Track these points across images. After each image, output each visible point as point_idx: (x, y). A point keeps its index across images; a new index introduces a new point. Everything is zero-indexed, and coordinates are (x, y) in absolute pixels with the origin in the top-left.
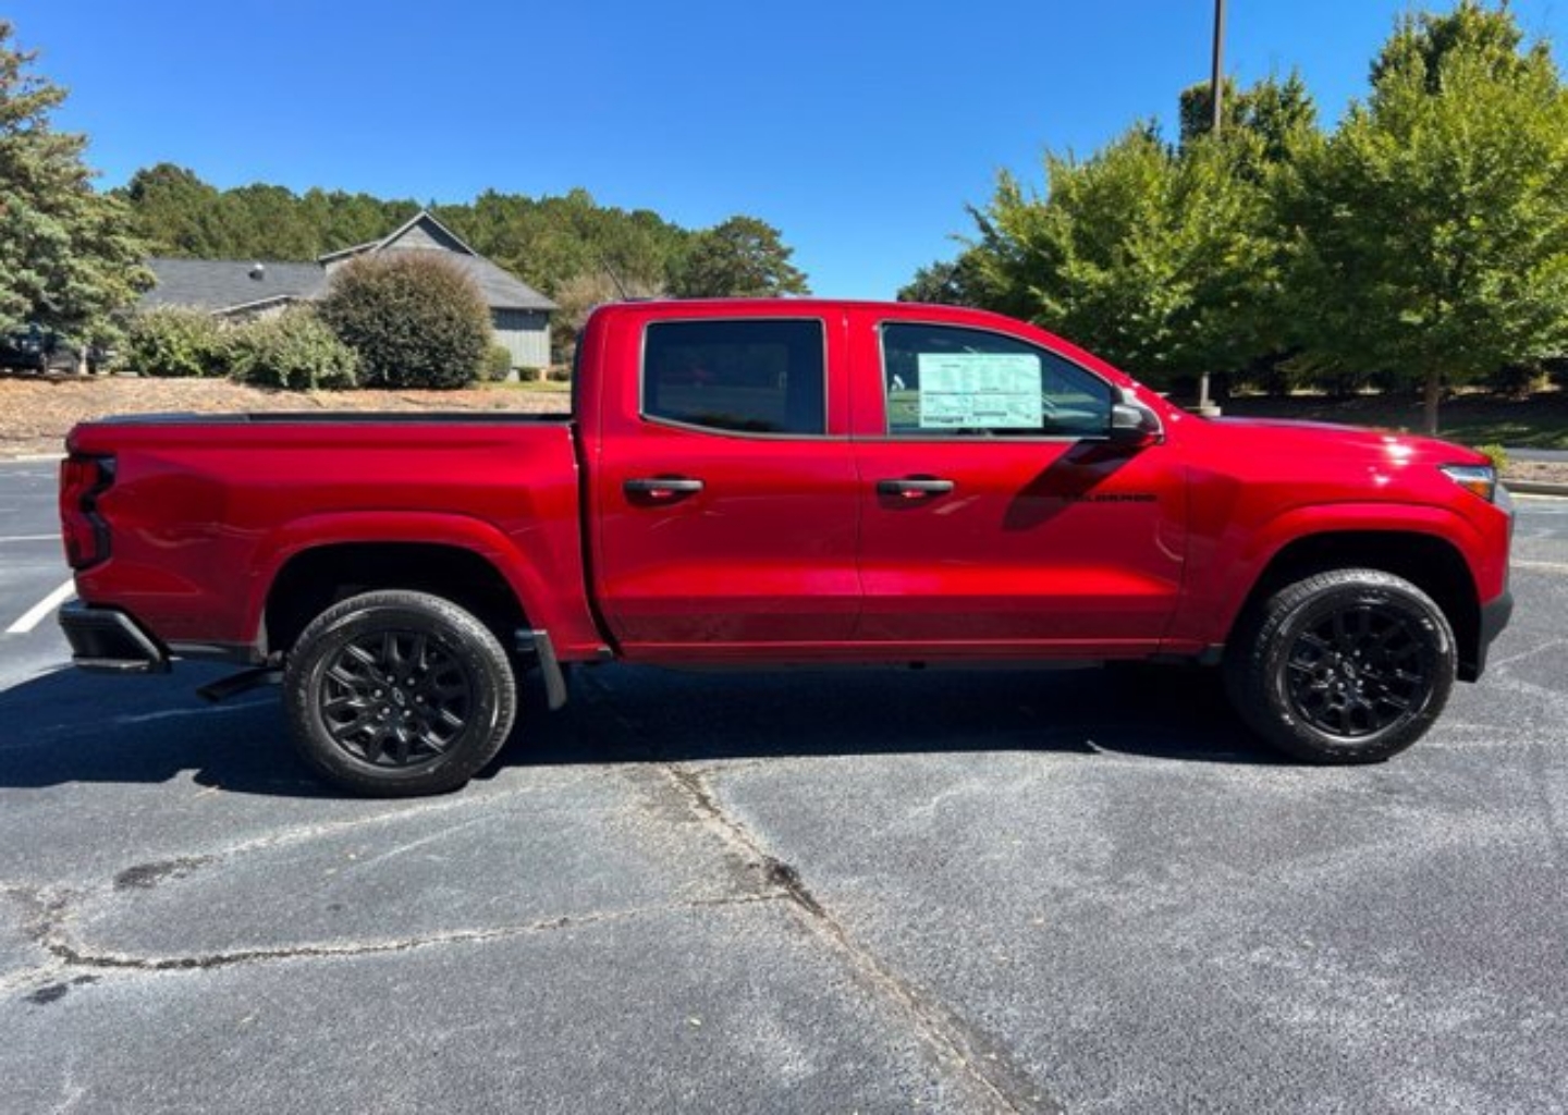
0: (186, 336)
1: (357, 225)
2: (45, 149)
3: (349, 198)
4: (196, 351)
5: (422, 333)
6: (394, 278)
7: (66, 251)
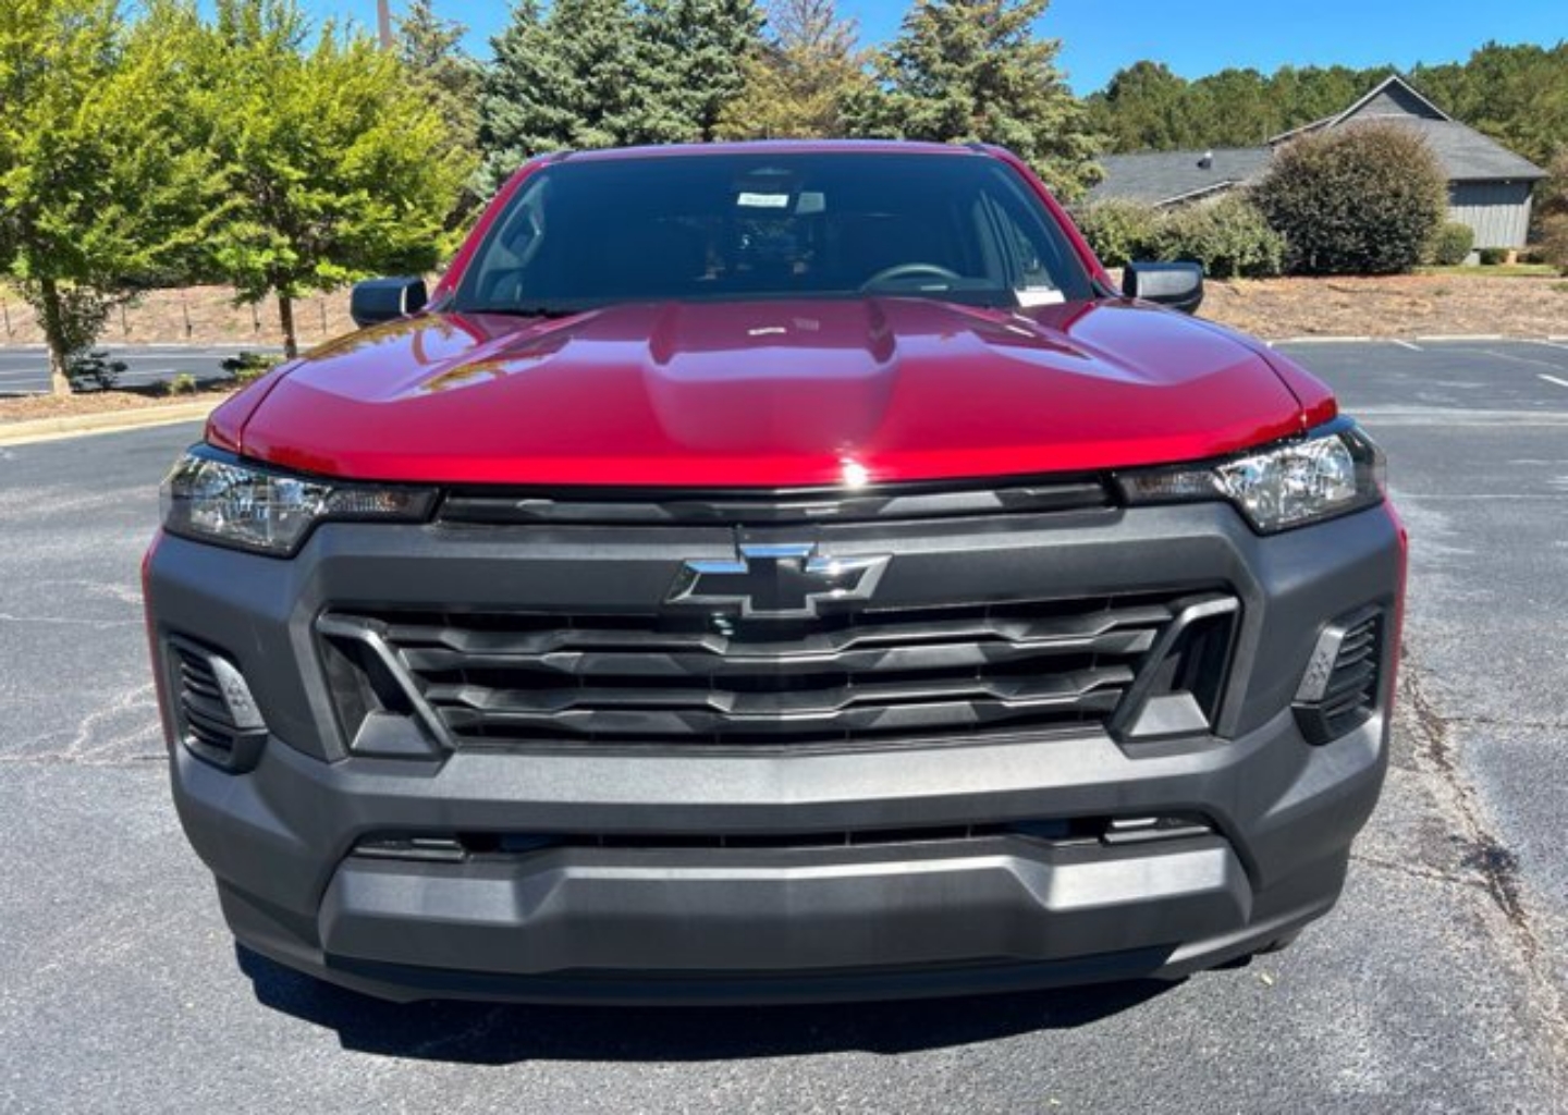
0: (1123, 228)
1: (1324, 101)
2: (1025, 59)
3: (1319, 73)
4: (1129, 242)
5: (1362, 214)
6: (1340, 153)
7: (1030, 152)
